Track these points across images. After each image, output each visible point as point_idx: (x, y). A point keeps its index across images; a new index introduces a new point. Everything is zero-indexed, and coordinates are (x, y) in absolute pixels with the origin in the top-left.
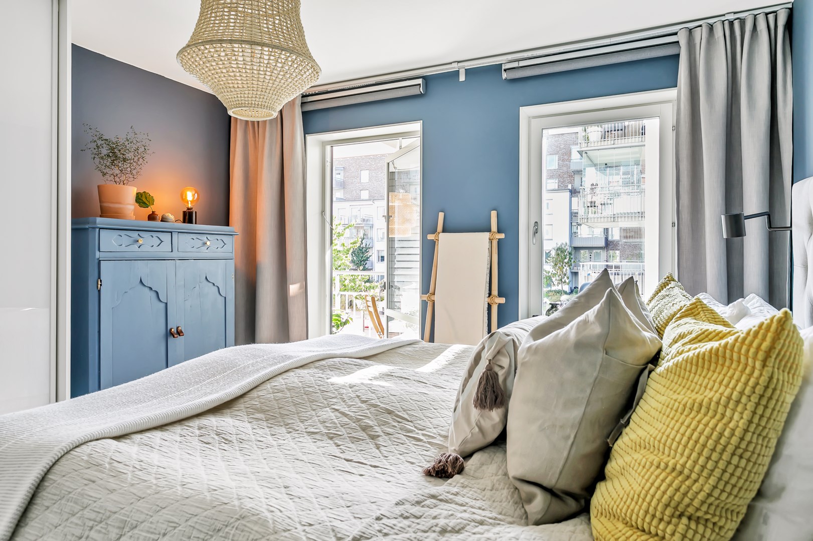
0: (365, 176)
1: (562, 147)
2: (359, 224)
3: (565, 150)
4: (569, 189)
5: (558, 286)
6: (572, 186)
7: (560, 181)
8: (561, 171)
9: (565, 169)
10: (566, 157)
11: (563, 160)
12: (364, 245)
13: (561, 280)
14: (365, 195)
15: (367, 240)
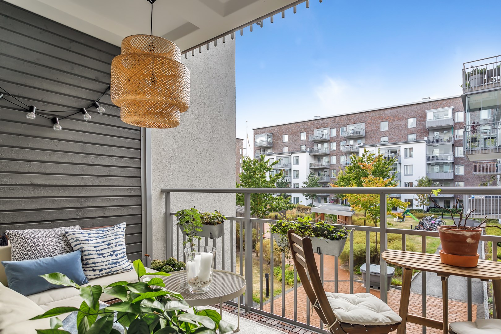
0: (286, 138)
1: (419, 112)
2: (282, 168)
3: (421, 114)
4: (425, 140)
5: (420, 206)
6: (427, 138)
7: (418, 135)
8: (419, 128)
9: (421, 127)
10: (422, 119)
11: (420, 121)
12: (285, 180)
13: (423, 202)
14: (286, 150)
15: (287, 177)
